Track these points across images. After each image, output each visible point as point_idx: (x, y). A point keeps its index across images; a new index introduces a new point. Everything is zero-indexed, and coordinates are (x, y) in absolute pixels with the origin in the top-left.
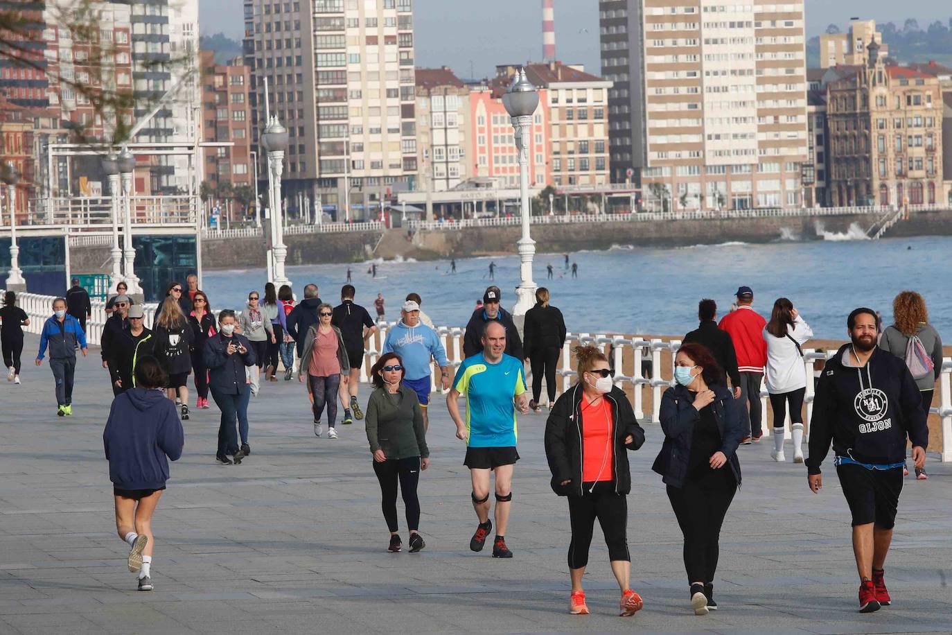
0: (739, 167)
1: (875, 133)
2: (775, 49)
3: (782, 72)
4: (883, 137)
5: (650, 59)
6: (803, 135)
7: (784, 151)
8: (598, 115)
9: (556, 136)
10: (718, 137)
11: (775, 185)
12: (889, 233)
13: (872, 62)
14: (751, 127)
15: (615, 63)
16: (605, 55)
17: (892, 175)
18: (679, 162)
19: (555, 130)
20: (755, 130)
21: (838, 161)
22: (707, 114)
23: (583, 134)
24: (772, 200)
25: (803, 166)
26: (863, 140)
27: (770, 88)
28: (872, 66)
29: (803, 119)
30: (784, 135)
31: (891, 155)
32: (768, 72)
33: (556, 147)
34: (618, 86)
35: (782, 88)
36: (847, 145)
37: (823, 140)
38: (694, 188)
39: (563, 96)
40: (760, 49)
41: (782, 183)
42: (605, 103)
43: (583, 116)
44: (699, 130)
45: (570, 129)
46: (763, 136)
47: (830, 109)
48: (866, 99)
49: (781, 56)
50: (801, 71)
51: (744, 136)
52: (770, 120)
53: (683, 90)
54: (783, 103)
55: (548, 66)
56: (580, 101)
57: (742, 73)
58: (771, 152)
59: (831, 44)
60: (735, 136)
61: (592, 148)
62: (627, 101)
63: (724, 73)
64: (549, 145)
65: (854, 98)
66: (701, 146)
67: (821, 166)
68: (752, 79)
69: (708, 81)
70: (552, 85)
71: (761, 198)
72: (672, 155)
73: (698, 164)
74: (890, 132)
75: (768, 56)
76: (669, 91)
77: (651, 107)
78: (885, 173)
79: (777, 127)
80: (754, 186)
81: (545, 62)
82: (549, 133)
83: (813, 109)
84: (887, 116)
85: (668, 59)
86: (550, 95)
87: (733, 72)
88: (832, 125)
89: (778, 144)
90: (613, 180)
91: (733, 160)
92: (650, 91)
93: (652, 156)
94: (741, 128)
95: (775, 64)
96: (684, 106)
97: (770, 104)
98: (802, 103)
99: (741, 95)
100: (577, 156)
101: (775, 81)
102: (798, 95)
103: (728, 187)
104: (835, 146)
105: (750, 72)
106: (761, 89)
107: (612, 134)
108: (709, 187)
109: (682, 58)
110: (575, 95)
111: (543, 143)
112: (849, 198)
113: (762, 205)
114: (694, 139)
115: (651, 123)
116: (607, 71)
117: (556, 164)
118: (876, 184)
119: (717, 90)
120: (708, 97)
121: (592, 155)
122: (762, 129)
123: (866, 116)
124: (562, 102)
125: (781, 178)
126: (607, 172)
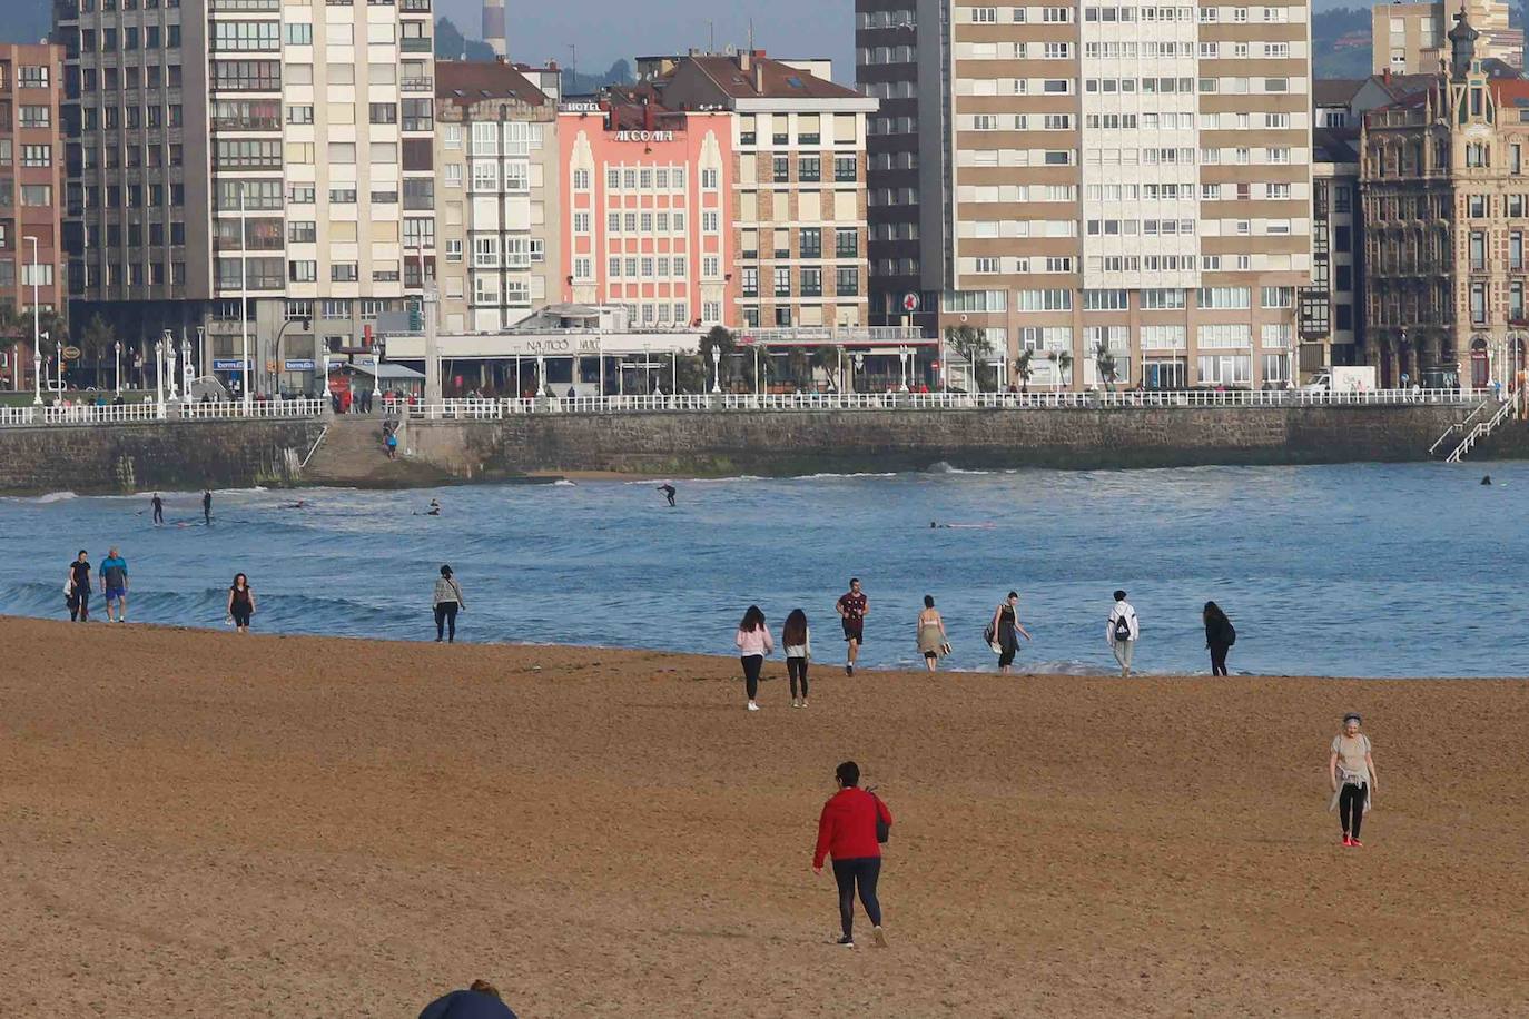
0: (1158, 294)
1: (1462, 228)
2: (1242, 33)
3: (1257, 86)
4: (1481, 236)
5: (961, 51)
6: (1304, 226)
7: (1259, 262)
8: (845, 173)
9: (748, 217)
10: (1112, 227)
11: (1237, 336)
12: (1484, 450)
13: (1461, 69)
14: (1186, 207)
15: (887, 56)
16: (865, 39)
17: (1498, 318)
18: (1023, 281)
19: (748, 202)
20: (1195, 214)
21: (1380, 285)
22: (1090, 174)
23: (810, 212)
24: (1229, 368)
25: (1304, 295)
26: (1436, 241)
27: (1230, 121)
28: (1460, 77)
29: (1302, 191)
30: (1259, 226)
31: (1498, 276)
32: (1227, 86)
33: (749, 241)
34: (889, 109)
35: (1257, 121)
36: (1401, 253)
37: (1349, 238)
38: (1057, 339)
39: (766, 128)
40: (1211, 34)
41: (1254, 334)
42: (861, 145)
43: (810, 173)
44: (1071, 212)
45: (781, 202)
46: (1212, 228)
47: (1367, 170)
48: (1444, 150)
49: (1256, 50)
50: (1301, 85)
51: (1170, 227)
52: (1229, 192)
53: (1036, 122)
54: (1259, 156)
55: (736, 61)
56: (803, 139)
57: (1168, 85)
58: (1229, 263)
59: (1396, 26)
60: (1151, 226)
61: (829, 245)
62: (911, 143)
63: (1128, 85)
64: (734, 236)
65: (1420, 146)
66: (1075, 245)
67: (1346, 298)
68: (1190, 101)
69: (1092, 103)
70: (742, 104)
71: (1206, 364)
72: (1008, 265)
73: (1065, 287)
74: (1497, 224)
75: (1227, 50)
76: (1005, 122)
77: (963, 158)
78: (1485, 315)
79: (1244, 207)
80: (1189, 338)
81: (729, 52)
82: (733, 211)
83: (1327, 169)
84: (1489, 188)
85: (1005, 51)
86: (737, 125)
87: (1149, 84)
88: (1370, 206)
89: (1246, 246)
90: (876, 318)
91: (1146, 279)
92: (962, 122)
93: (964, 266)
94: (1164, 209)
95: (1242, 69)
96: (1037, 157)
97: (1229, 156)
98: (1302, 155)
99: (1167, 136)
100: (795, 262)
101: (1242, 105)
102: (1295, 138)
103: (1133, 340)
104: (1375, 252)
105: (1186, 84)
106: (1210, 123)
107: (875, 215)
108: (1091, 339)
109: (1036, 51)
110: (795, 126)
111: (720, 232)
112: (1405, 369)
113: (1208, 381)
114: (1058, 230)
115: (963, 194)
116: (868, 76)
117: (747, 279)
118: (1464, 339)
119: (1112, 122)
120: (1090, 137)
121: (829, 262)
122: (1211, 211)
123: (1445, 188)
124: (765, 143)
125: (1251, 320)
126: (863, 299)
